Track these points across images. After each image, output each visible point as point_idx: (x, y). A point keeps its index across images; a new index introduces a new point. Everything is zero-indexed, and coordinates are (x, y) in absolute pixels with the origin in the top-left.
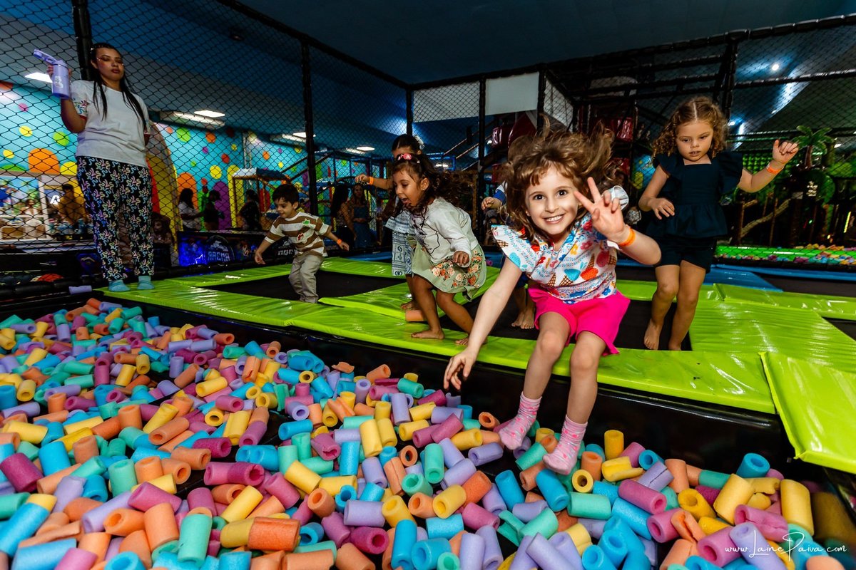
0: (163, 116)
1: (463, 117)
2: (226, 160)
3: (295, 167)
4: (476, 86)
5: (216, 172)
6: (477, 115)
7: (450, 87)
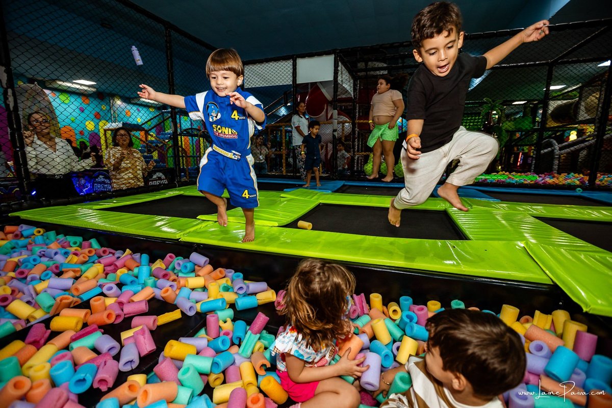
0: (47, 84)
1: (281, 84)
2: (98, 116)
3: (152, 121)
4: (290, 63)
5: (90, 126)
6: (291, 83)
7: (271, 64)
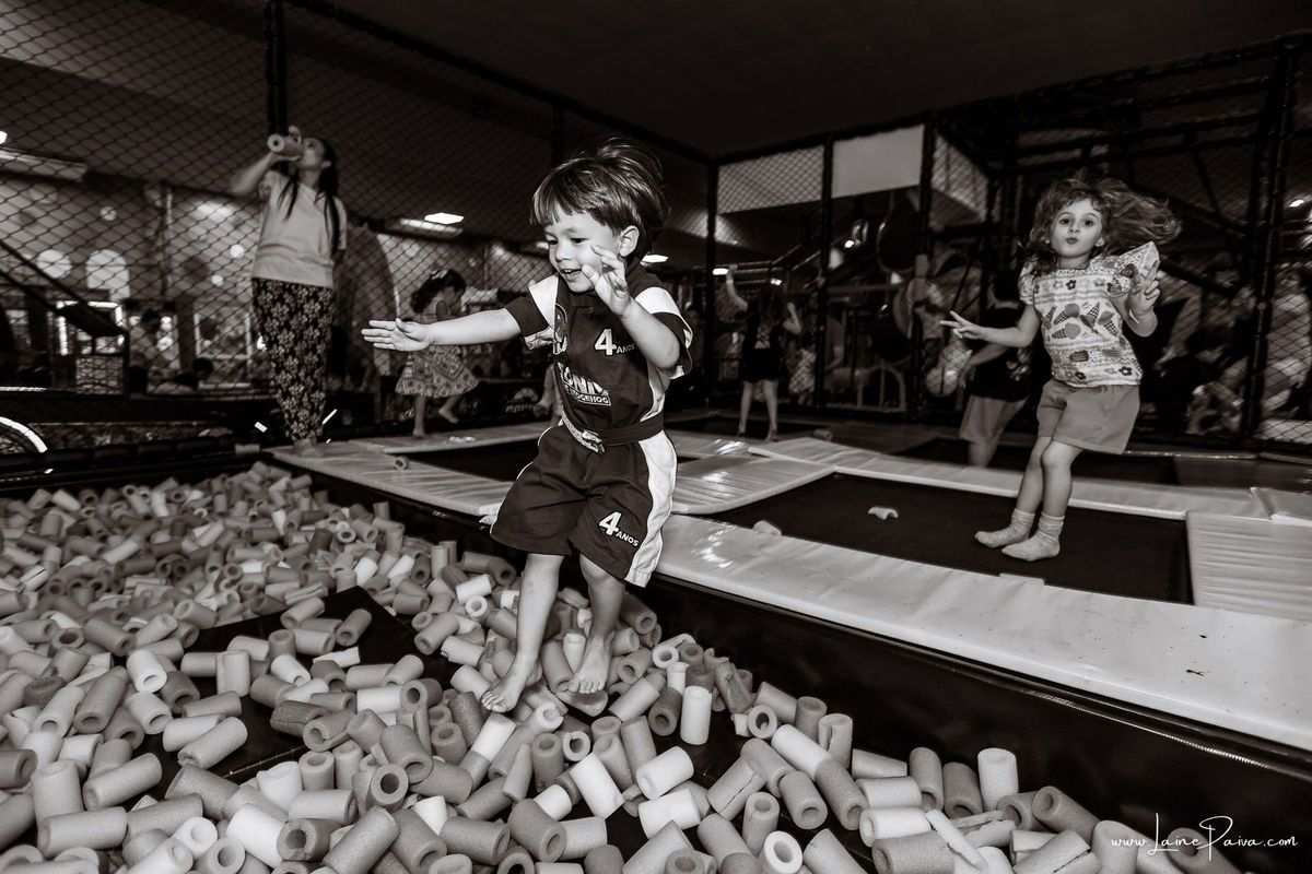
0: (385, 225)
1: (796, 201)
4: (819, 152)
6: (819, 197)
